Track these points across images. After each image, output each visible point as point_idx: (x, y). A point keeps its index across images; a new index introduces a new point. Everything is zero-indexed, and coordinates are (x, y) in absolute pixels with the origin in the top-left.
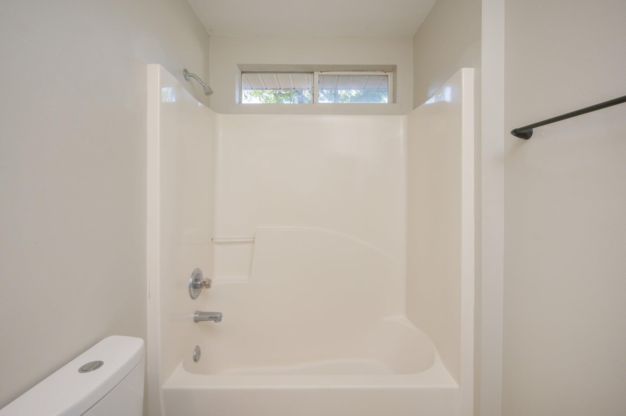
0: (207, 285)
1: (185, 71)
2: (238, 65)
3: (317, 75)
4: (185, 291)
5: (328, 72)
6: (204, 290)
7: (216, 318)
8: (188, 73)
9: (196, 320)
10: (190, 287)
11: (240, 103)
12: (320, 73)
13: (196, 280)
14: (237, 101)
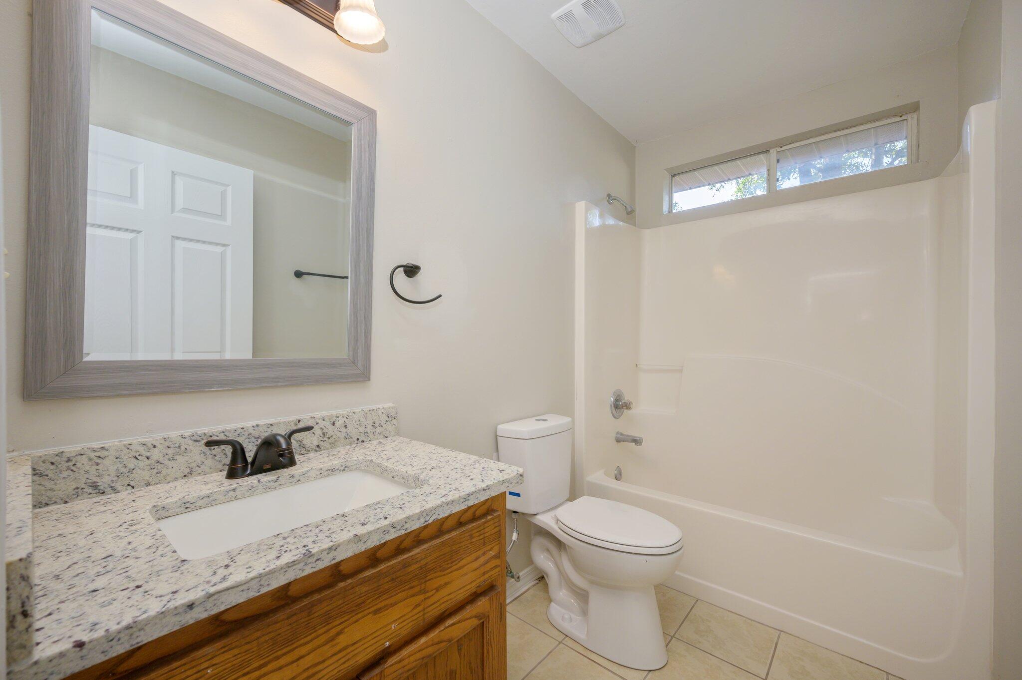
0: (628, 406)
1: (609, 196)
2: (667, 170)
3: (775, 152)
4: (608, 410)
5: (793, 144)
6: (626, 412)
7: (637, 441)
8: (612, 197)
9: (618, 441)
10: (611, 406)
11: (669, 212)
12: (779, 149)
13: (617, 400)
14: (666, 209)
